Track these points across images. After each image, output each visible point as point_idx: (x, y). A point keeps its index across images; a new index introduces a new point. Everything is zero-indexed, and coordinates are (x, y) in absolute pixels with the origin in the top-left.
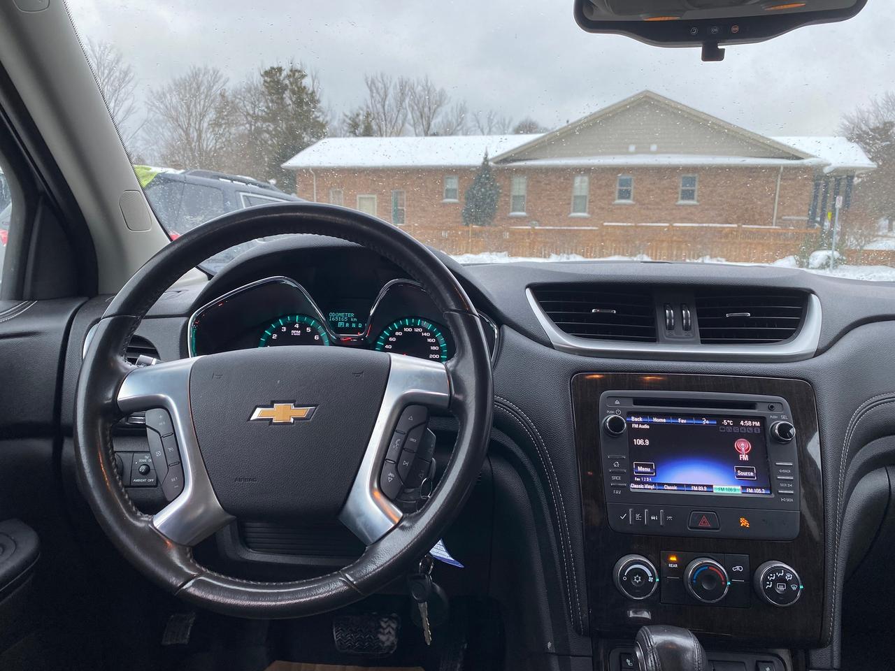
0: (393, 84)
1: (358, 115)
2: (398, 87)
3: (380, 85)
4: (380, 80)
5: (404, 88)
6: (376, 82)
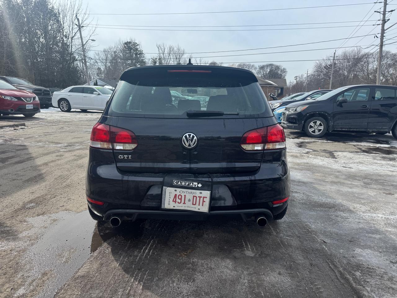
0: (167, 47)
1: (156, 59)
2: (169, 48)
3: (162, 47)
4: (162, 45)
5: (171, 49)
6: (161, 46)
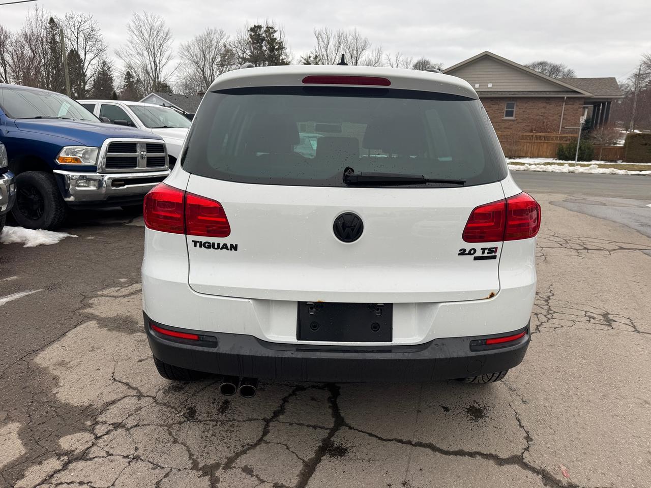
0: (333, 34)
1: (310, 57)
2: (337, 37)
3: (325, 36)
4: (324, 32)
5: (340, 37)
6: (322, 34)
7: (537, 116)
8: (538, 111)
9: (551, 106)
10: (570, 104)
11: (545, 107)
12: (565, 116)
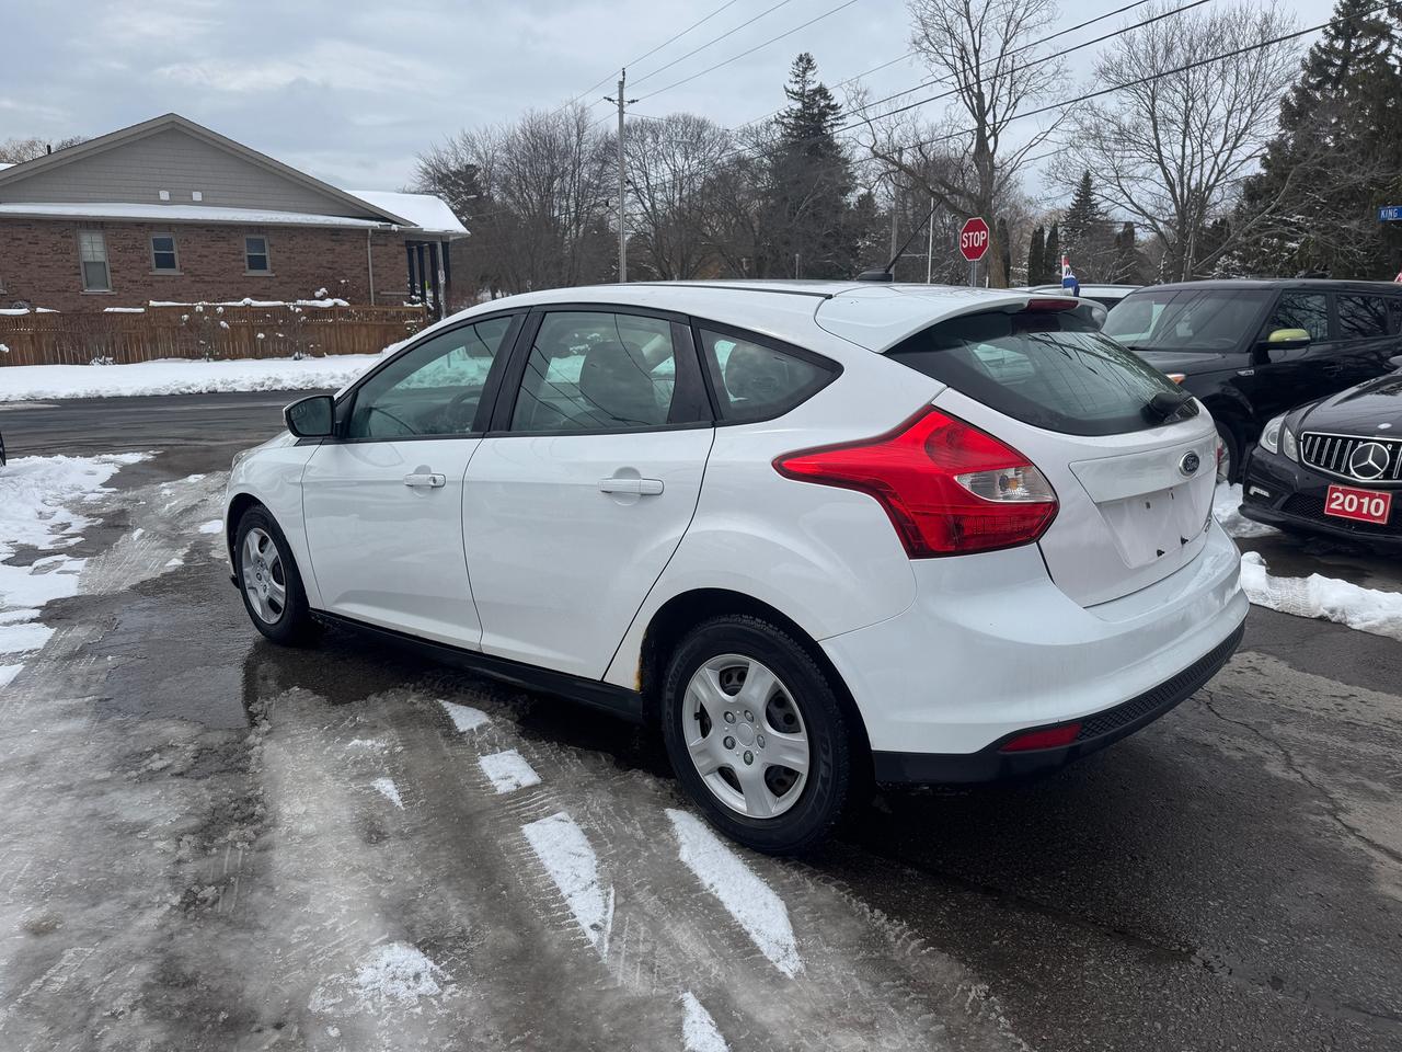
7: (318, 268)
8: (320, 258)
9: (344, 247)
10: (381, 245)
11: (332, 250)
12: (376, 270)
